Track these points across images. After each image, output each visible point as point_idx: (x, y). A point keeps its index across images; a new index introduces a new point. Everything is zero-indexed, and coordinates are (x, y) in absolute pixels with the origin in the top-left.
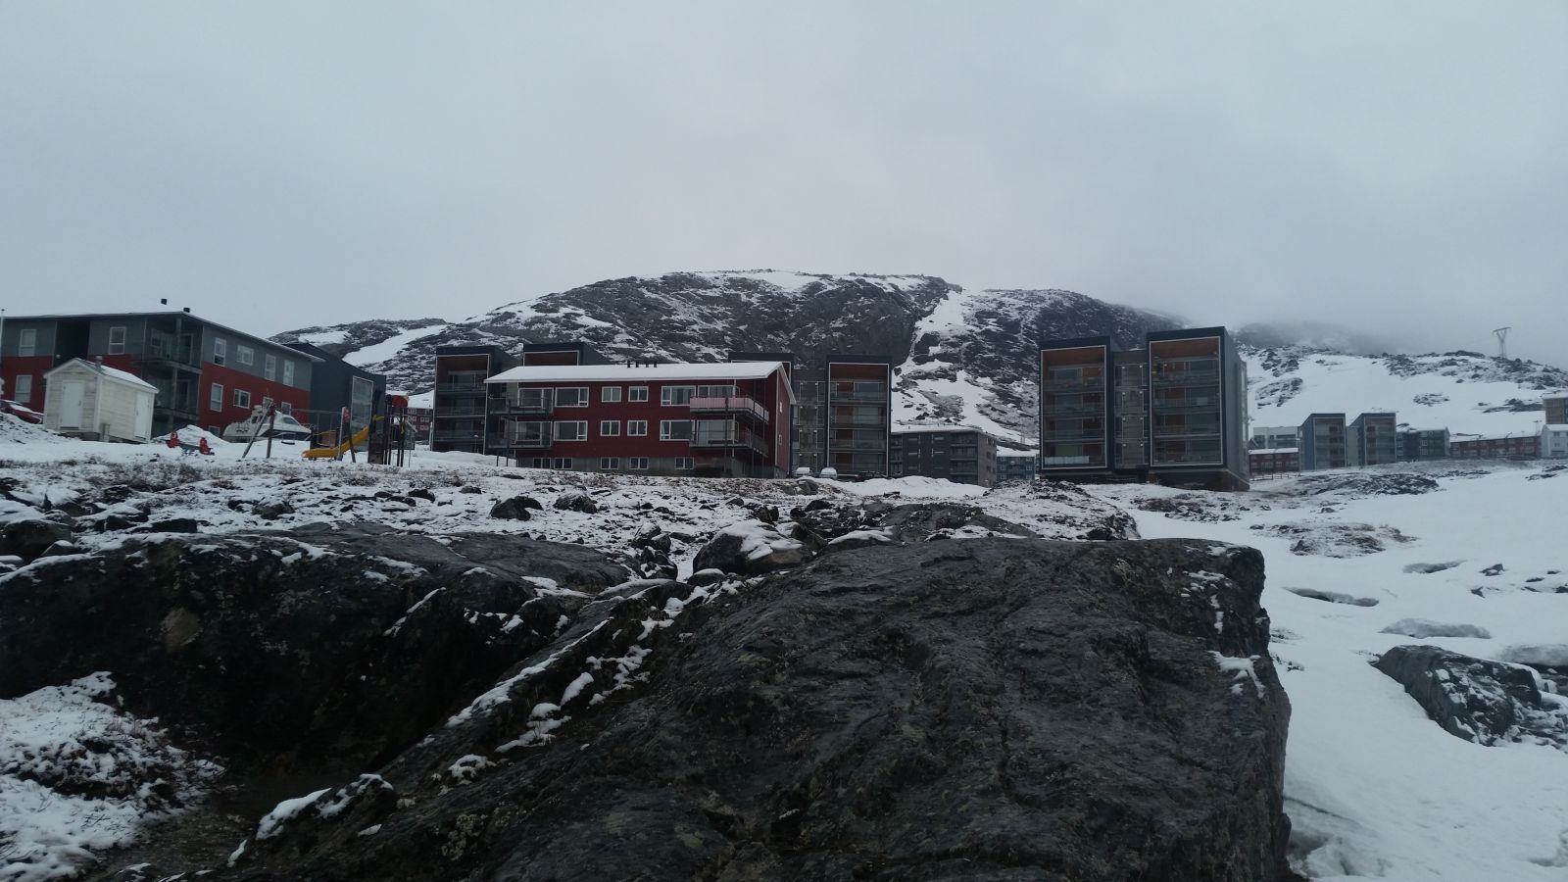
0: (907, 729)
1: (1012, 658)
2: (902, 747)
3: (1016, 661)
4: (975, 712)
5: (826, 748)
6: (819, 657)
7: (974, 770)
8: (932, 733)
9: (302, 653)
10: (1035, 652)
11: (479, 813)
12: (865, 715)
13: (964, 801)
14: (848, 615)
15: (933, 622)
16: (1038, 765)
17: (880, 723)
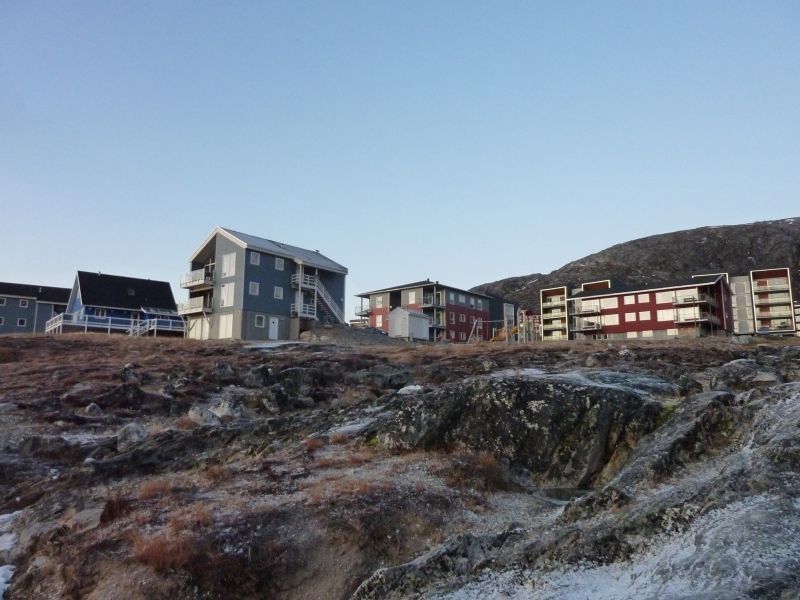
9: (545, 428)
11: (676, 506)
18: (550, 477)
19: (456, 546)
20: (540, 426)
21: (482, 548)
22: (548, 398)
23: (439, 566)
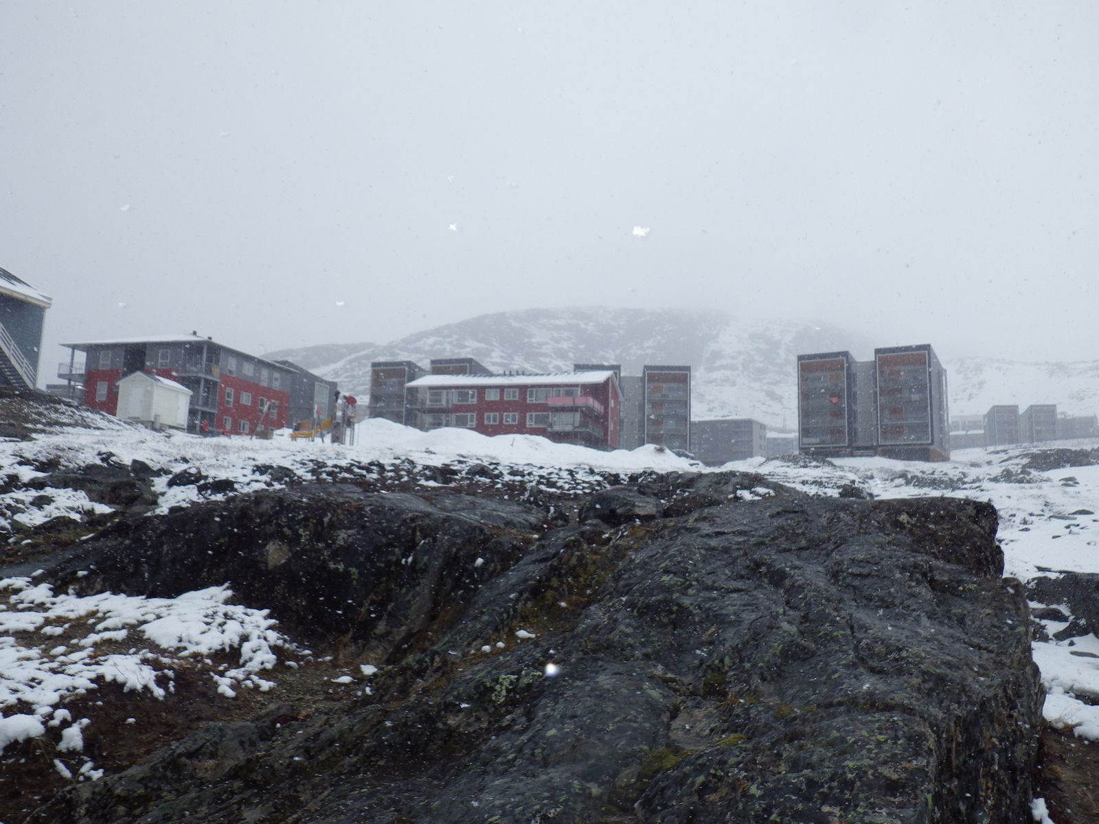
0: (785, 626)
1: (844, 579)
2: (784, 637)
3: (849, 580)
4: (829, 614)
5: (731, 638)
6: (714, 578)
7: (837, 651)
8: (802, 628)
9: (353, 570)
10: (860, 575)
11: (513, 673)
12: (753, 616)
13: (835, 672)
14: (726, 550)
15: (784, 554)
16: (879, 648)
17: (766, 621)
18: (355, 639)
19: (200, 743)
20: (346, 567)
21: (242, 743)
22: (363, 527)
23: (169, 774)
